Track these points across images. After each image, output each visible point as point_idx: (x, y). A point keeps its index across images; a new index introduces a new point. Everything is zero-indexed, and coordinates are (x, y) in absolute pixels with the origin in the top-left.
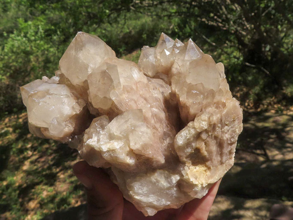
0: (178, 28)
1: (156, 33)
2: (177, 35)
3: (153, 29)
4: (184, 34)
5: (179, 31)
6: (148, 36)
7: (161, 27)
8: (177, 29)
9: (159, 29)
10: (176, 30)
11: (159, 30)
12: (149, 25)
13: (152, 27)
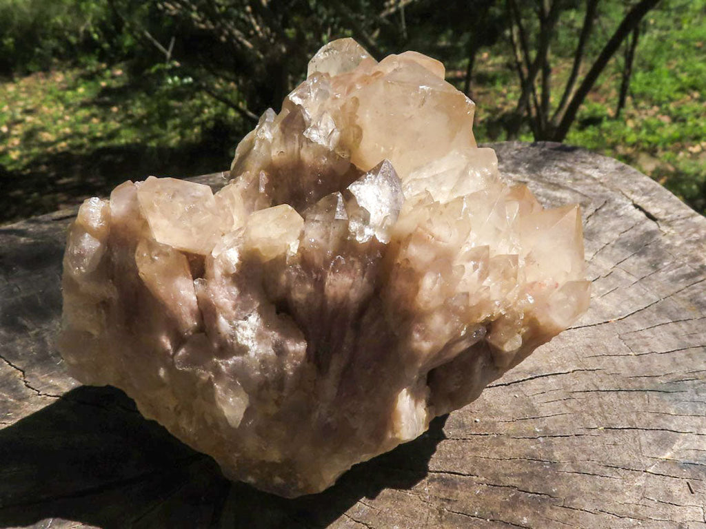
0: (101, 33)
1: (41, 39)
2: (98, 51)
3: (34, 25)
4: (116, 49)
5: (102, 39)
6: (18, 44)
7: (56, 23)
8: (95, 32)
9: (51, 27)
10: (96, 36)
11: (49, 31)
12: (21, 13)
13: (31, 20)
